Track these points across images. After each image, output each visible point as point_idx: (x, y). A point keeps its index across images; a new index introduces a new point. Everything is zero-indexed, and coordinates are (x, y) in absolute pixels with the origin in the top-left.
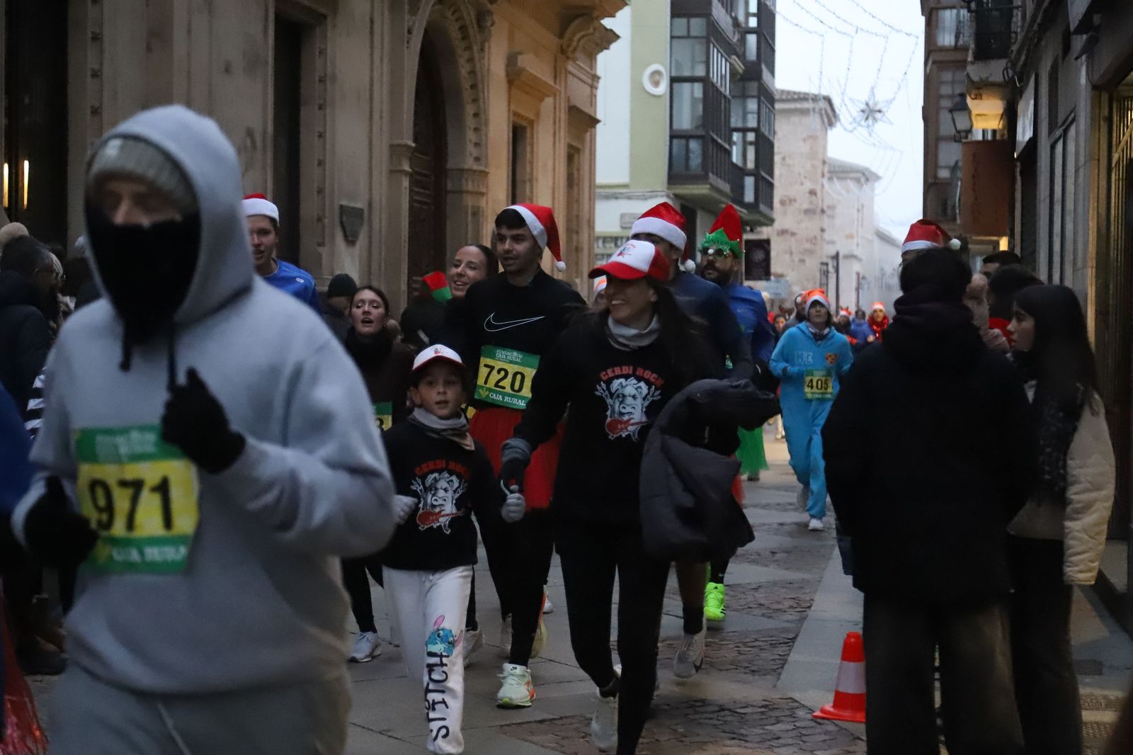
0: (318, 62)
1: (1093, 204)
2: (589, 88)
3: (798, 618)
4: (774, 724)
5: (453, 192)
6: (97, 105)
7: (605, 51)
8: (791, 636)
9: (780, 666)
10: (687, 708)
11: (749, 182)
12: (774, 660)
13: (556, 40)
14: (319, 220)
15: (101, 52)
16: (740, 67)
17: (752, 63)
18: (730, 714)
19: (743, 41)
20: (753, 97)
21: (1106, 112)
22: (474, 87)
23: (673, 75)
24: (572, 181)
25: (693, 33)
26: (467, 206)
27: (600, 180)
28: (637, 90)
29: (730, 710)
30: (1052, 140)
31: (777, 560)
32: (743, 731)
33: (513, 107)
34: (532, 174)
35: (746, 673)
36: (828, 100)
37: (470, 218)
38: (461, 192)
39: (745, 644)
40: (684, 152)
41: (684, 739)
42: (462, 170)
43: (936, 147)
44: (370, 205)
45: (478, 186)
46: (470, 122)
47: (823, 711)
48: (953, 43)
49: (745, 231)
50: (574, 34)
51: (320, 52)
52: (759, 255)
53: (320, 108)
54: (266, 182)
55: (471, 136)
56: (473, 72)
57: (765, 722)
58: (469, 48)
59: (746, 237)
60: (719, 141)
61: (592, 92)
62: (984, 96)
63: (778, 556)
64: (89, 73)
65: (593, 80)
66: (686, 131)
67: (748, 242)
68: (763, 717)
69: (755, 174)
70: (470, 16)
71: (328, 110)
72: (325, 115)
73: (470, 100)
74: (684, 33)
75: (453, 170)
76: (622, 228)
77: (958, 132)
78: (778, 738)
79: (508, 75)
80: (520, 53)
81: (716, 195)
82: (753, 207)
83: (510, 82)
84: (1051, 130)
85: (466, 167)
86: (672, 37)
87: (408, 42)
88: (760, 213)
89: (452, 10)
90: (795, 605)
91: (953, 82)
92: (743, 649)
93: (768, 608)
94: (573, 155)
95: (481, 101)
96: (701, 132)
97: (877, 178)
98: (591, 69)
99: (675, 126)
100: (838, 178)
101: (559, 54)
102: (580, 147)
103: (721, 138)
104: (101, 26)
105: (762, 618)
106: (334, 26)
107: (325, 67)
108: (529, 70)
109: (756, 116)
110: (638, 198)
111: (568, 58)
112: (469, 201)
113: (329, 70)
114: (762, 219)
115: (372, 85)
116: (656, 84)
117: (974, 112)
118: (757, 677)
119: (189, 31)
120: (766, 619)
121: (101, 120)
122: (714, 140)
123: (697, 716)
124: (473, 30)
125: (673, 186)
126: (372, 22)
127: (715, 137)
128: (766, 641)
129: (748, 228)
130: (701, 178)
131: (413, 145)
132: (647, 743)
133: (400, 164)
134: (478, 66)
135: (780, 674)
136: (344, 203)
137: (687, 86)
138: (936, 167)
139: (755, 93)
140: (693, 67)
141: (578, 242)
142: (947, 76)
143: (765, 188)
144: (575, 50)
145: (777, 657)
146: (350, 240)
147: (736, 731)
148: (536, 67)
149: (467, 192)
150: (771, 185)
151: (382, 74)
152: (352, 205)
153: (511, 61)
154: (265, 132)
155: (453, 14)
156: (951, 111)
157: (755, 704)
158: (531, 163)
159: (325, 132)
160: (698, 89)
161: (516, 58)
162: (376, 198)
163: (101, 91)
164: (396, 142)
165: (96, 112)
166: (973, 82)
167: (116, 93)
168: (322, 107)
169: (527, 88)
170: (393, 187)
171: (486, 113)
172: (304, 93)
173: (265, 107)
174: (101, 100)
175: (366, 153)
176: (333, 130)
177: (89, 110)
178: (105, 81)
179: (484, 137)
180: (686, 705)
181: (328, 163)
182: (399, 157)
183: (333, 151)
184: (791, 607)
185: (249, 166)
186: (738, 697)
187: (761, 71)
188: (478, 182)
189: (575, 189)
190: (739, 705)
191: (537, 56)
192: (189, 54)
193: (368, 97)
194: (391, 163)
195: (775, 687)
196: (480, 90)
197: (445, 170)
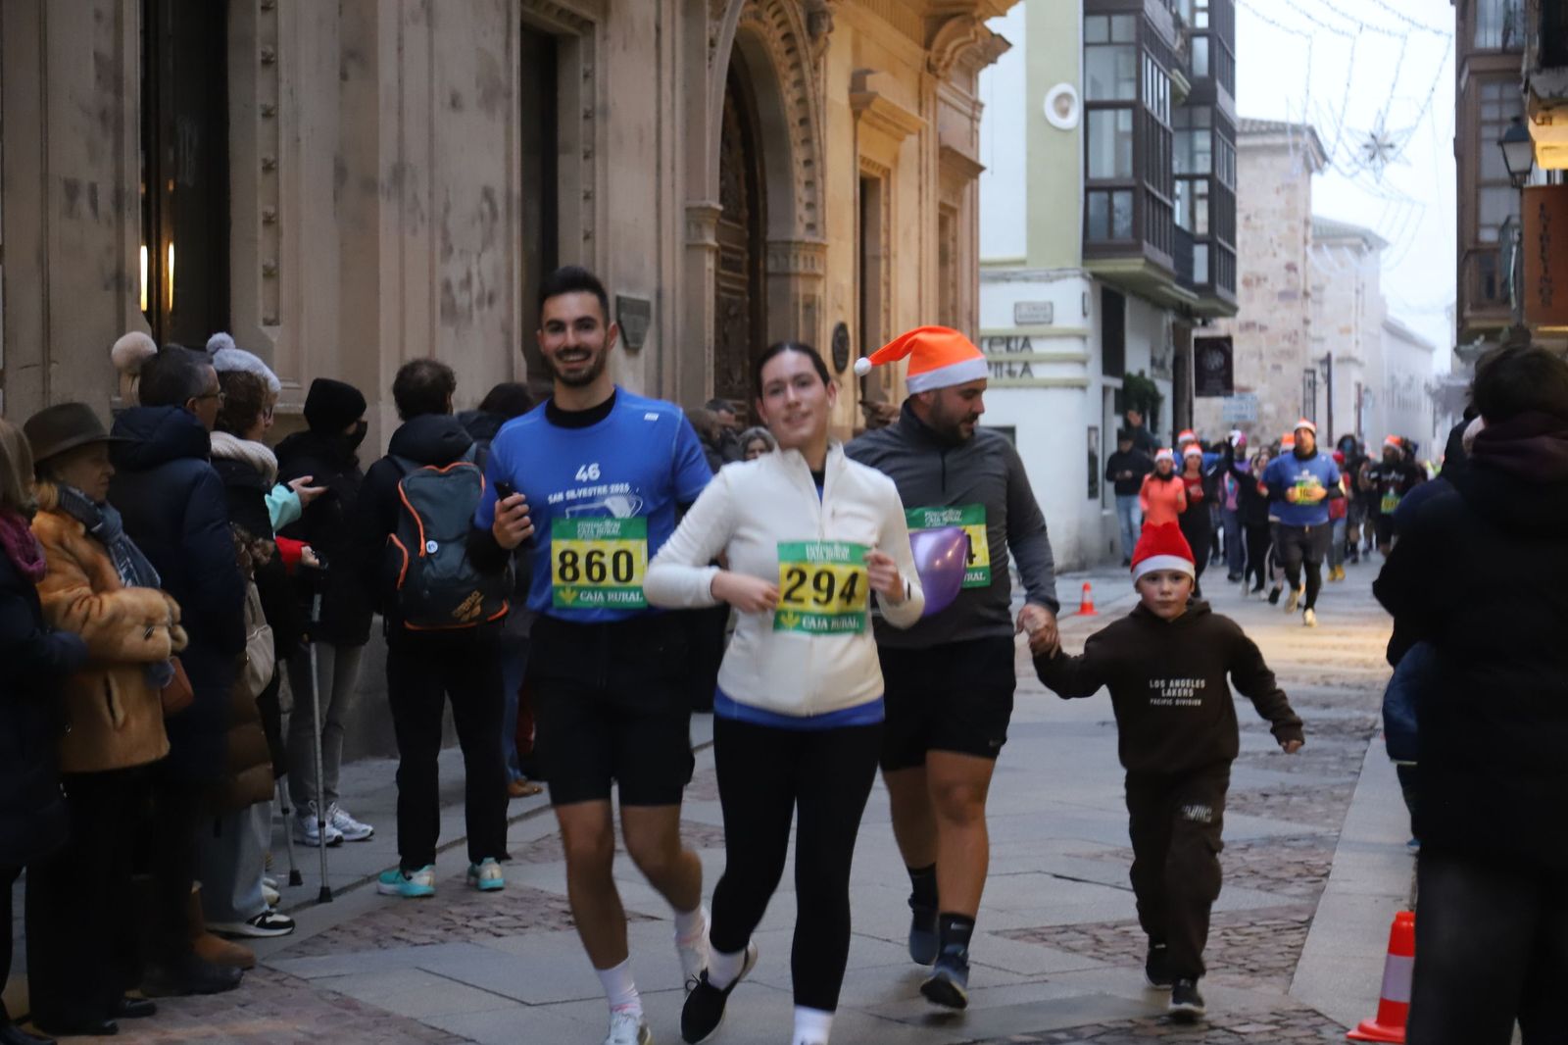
0: (583, 91)
2: (967, 122)
3: (1311, 891)
5: (775, 275)
6: (272, 157)
7: (991, 67)
8: (1304, 917)
9: (1291, 963)
10: (1158, 1025)
11: (1200, 253)
12: (1282, 954)
13: (920, 52)
15: (277, 80)
16: (1185, 86)
17: (1202, 80)
18: (1225, 1033)
19: (1188, 48)
20: (1204, 129)
22: (804, 121)
23: (1089, 98)
24: (945, 257)
25: (1116, 38)
26: (797, 295)
27: (986, 253)
28: (1036, 121)
29: (1223, 1028)
31: (1270, 807)
33: (860, 151)
34: (888, 246)
35: (1241, 974)
36: (1313, 133)
37: (801, 312)
38: (787, 275)
39: (1235, 930)
40: (1105, 212)
42: (788, 243)
43: (1477, 196)
44: (659, 295)
45: (813, 266)
46: (799, 173)
47: (1362, 1028)
48: (1499, 44)
49: (1195, 325)
50: (946, 43)
51: (586, 76)
52: (1215, 360)
53: (586, 157)
54: (510, 265)
55: (801, 192)
56: (802, 101)
58: (797, 65)
59: (1198, 333)
60: (1157, 194)
62: (1555, 121)
63: (1272, 801)
64: (259, 112)
65: (974, 109)
66: (1110, 180)
67: (1198, 341)
68: (1276, 1038)
69: (1209, 241)
70: (797, 19)
71: (598, 159)
72: (594, 162)
73: (799, 141)
74: (1104, 38)
75: (776, 242)
76: (1017, 323)
77: (1512, 174)
79: (853, 104)
80: (869, 72)
82: (1207, 290)
83: (857, 115)
85: (794, 238)
86: (1086, 45)
87: (710, 59)
88: (1218, 298)
89: (773, 9)
90: (1305, 872)
91: (1501, 102)
92: (1234, 937)
93: (1266, 877)
94: (946, 217)
95: (816, 141)
96: (1133, 183)
97: (1383, 244)
99: (1092, 175)
100: (1330, 246)
101: (926, 73)
102: (956, 205)
103: (1159, 191)
104: (275, 45)
105: (1257, 892)
106: (605, 38)
107: (593, 97)
108: (883, 96)
109: (1209, 156)
110: (1039, 279)
111: (938, 77)
112: (801, 288)
113: (599, 102)
114: (1220, 307)
115: (659, 121)
116: (1064, 112)
117: (1539, 144)
118: (1259, 979)
119: (400, 49)
120: (1264, 894)
121: (277, 179)
122: (1148, 192)
124: (802, 40)
125: (1090, 262)
126: (658, 30)
127: (1151, 188)
128: (1267, 926)
129: (1199, 321)
130: (1132, 249)
131: (720, 207)
133: (702, 236)
134: (810, 90)
135: (1292, 974)
136: (623, 293)
137: (1108, 114)
138: (1478, 226)
139: (1207, 123)
140: (1116, 90)
142: (1492, 92)
143: (1223, 262)
144: (947, 66)
145: (1286, 949)
146: (632, 347)
148: (893, 90)
149: (797, 275)
150: (1232, 258)
151: (673, 105)
152: (634, 295)
153: (858, 82)
154: (508, 194)
155: (774, 16)
156: (1501, 143)
157: (1258, 1018)
158: (888, 232)
159: (593, 191)
160: (1125, 120)
161: (864, 79)
162: (667, 285)
163: (276, 138)
164: (696, 203)
165: (269, 167)
166: (1540, 100)
167: (298, 140)
168: (588, 155)
169: (880, 122)
170: (692, 268)
171: (822, 159)
172: (563, 135)
173: (508, 157)
174: (276, 150)
175: (651, 220)
176: (606, 188)
177: (259, 167)
178: (282, 124)
179: (820, 194)
180: (1160, 1022)
181: (598, 236)
182: (699, 226)
183: (606, 220)
184: (1299, 875)
185: (487, 242)
186: (1234, 1009)
187: (1214, 92)
188: (813, 259)
189: (951, 268)
190: (1237, 1021)
191: (894, 74)
192: (400, 81)
193: (654, 138)
194: (688, 235)
195: (1286, 992)
196: (814, 125)
197: (766, 245)
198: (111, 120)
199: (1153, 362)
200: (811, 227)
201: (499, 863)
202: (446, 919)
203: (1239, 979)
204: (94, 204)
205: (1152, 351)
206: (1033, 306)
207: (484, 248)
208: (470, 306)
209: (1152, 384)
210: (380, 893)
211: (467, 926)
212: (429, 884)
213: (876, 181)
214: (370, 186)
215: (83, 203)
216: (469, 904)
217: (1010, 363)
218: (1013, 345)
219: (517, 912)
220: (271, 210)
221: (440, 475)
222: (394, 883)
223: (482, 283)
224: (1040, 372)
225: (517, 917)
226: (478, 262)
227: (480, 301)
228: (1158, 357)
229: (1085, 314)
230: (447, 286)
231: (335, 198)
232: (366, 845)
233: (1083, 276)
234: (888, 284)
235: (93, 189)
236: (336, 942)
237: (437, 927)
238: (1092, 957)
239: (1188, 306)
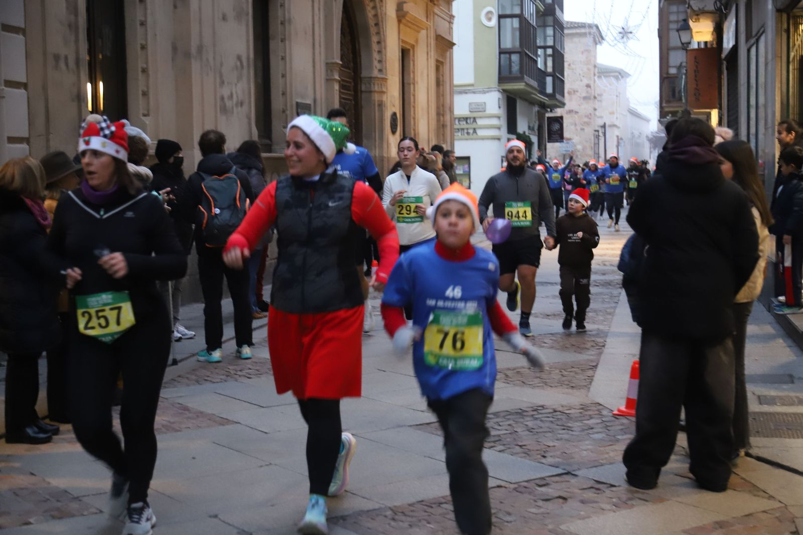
0: (280, 12)
1: (778, 85)
2: (447, 24)
3: (597, 353)
4: (588, 420)
5: (366, 92)
6: (144, 42)
8: (594, 364)
9: (589, 383)
10: (533, 411)
11: (549, 80)
12: (585, 380)
14: (284, 111)
15: (146, 9)
16: (542, 8)
17: (549, 4)
18: (561, 413)
20: (550, 26)
21: (785, 26)
22: (377, 24)
23: (500, 13)
24: (439, 83)
26: (375, 100)
27: (456, 81)
28: (477, 23)
29: (560, 411)
30: (749, 46)
32: (570, 425)
33: (401, 37)
34: (414, 79)
35: (567, 388)
36: (597, 27)
37: (377, 108)
38: (371, 92)
39: (565, 370)
40: (508, 62)
41: (532, 430)
42: (371, 78)
43: (667, 54)
44: (315, 101)
45: (381, 88)
46: (375, 47)
47: (619, 411)
49: (547, 111)
51: (281, 6)
52: (556, 127)
53: (282, 41)
55: (376, 56)
56: (376, 16)
57: (583, 418)
59: (548, 115)
60: (530, 55)
61: (450, 26)
62: (701, 20)
64: (138, 23)
65: (450, 18)
66: (510, 49)
67: (549, 118)
68: (582, 415)
69: (553, 75)
71: (287, 42)
72: (285, 46)
73: (374, 33)
75: (365, 78)
76: (470, 111)
77: (683, 44)
78: (592, 428)
79: (398, 16)
80: (405, 2)
81: (529, 89)
82: (552, 96)
83: (399, 21)
84: (747, 40)
85: (373, 75)
88: (557, 99)
90: (595, 345)
91: (678, 12)
92: (565, 373)
93: (578, 347)
94: (439, 65)
95: (382, 33)
96: (520, 50)
97: (628, 75)
98: (449, 11)
99: (502, 47)
100: (604, 76)
101: (429, 3)
102: (444, 61)
103: (531, 53)
105: (575, 354)
107: (284, 14)
108: (411, 13)
109: (552, 38)
110: (480, 92)
111: (435, 5)
112: (376, 97)
113: (287, 17)
114: (558, 104)
115: (313, 25)
116: (490, 19)
117: (694, 29)
118: (575, 390)
120: (577, 355)
121: (147, 52)
122: (526, 53)
123: (540, 416)
125: (502, 84)
127: (527, 52)
128: (578, 368)
129: (549, 110)
130: (519, 79)
131: (341, 63)
132: (510, 433)
133: (333, 75)
134: (379, 11)
135: (589, 388)
136: (299, 101)
137: (508, 20)
138: (668, 67)
139: (552, 24)
140: (512, 9)
141: (444, 121)
142: (674, 8)
143: (559, 83)
145: (587, 377)
147: (565, 425)
148: (415, 10)
149: (375, 92)
150: (563, 82)
151: (319, 18)
152: (304, 102)
153: (400, 8)
154: (248, 58)
156: (678, 30)
157: (574, 407)
158: (414, 72)
159: (285, 56)
160: (516, 22)
161: (403, 6)
162: (318, 97)
163: (146, 34)
164: (330, 61)
165: (143, 47)
166: (694, 11)
167: (156, 35)
168: (283, 40)
169: (410, 24)
170: (329, 89)
171: (385, 41)
172: (271, 32)
173: (248, 41)
174: (146, 40)
175: (311, 69)
176: (291, 55)
177: (139, 47)
178: (149, 29)
179: (384, 57)
180: (532, 409)
181: (288, 75)
182: (332, 71)
183: (291, 68)
184: (592, 346)
185: (239, 78)
186: (564, 403)
187: (555, 9)
188: (381, 85)
189: (441, 87)
190: (566, 408)
191: (416, 4)
192: (200, 9)
193: (311, 33)
194: (327, 75)
195: (587, 396)
196: (381, 26)
197: (360, 78)
198: (73, 27)
199: (529, 128)
200: (380, 71)
201: (249, 347)
202: (227, 371)
203: (567, 390)
204: (67, 65)
205: (529, 123)
206: (478, 104)
207: (238, 81)
208: (233, 108)
209: (529, 137)
210: (199, 361)
211: (236, 374)
212: (220, 357)
213: (409, 50)
214: (188, 55)
215: (62, 65)
216: (236, 365)
217: (467, 129)
218: (469, 121)
219: (258, 368)
220: (145, 66)
221: (220, 180)
222: (204, 356)
223: (237, 97)
224: (480, 133)
225: (257, 370)
226: (236, 88)
227: (237, 105)
228: (531, 125)
229: (499, 107)
230: (222, 98)
231: (173, 60)
232: (192, 340)
233: (499, 91)
234: (414, 95)
235: (66, 58)
236: (179, 382)
237: (223, 375)
238: (504, 382)
239: (544, 103)
